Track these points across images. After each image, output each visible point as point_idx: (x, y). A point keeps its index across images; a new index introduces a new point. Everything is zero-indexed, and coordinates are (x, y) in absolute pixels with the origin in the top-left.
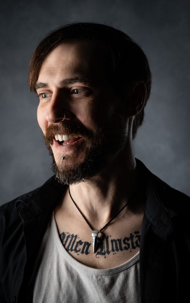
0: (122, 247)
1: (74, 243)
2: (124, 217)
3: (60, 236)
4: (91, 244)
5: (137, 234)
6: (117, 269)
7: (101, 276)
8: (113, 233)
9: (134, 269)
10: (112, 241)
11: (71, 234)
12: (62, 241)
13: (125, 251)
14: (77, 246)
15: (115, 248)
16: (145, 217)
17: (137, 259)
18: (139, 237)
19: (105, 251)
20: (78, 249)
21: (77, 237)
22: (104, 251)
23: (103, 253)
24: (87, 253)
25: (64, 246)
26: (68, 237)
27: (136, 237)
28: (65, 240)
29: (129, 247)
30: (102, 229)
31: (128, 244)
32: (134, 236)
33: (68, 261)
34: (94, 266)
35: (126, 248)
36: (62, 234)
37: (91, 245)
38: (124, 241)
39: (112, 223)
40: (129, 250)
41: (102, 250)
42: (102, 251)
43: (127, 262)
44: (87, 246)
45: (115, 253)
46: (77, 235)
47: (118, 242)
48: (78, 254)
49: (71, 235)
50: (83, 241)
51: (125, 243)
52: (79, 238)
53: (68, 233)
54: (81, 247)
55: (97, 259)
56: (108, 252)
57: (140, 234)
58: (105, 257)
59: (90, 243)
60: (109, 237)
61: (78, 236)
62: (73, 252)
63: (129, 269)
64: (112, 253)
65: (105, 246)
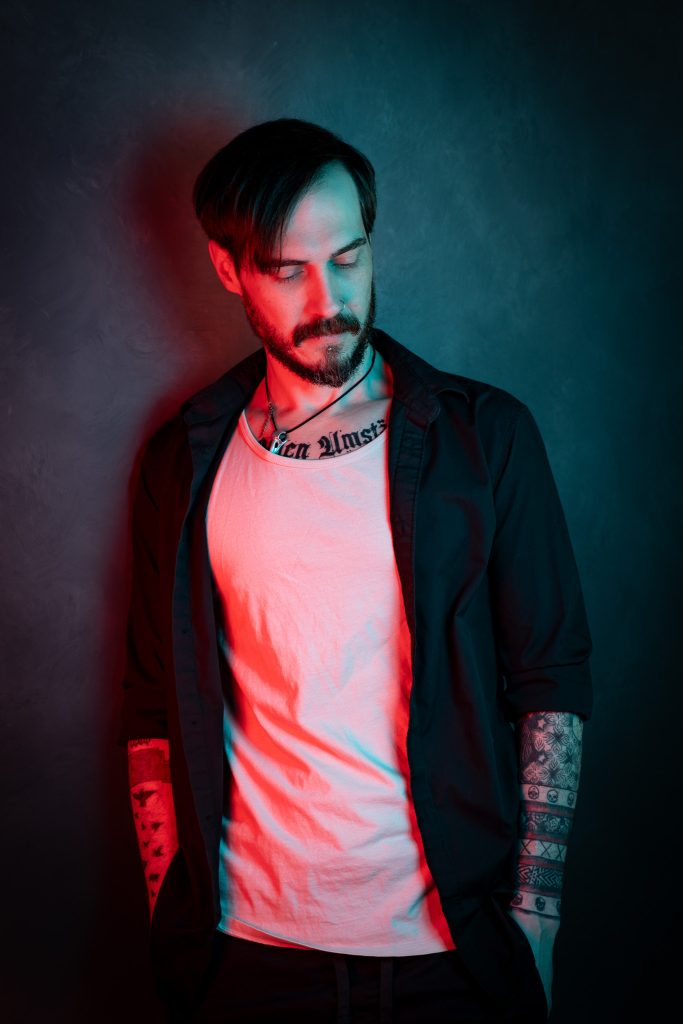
0: (359, 442)
4: (310, 445)
5: (382, 424)
8: (345, 427)
10: (344, 437)
13: (365, 445)
14: (287, 450)
15: (348, 444)
18: (384, 426)
19: (333, 451)
20: (289, 454)
22: (331, 450)
23: (331, 453)
24: (304, 457)
27: (380, 427)
29: (370, 440)
31: (370, 438)
32: (376, 425)
35: (366, 442)
38: (363, 434)
41: (329, 450)
44: (303, 449)
45: (350, 451)
47: (352, 437)
50: (296, 443)
51: (363, 436)
52: (289, 440)
54: (295, 451)
56: (339, 451)
57: (385, 423)
58: (335, 458)
59: (308, 444)
60: (339, 432)
64: (345, 451)
65: (334, 443)
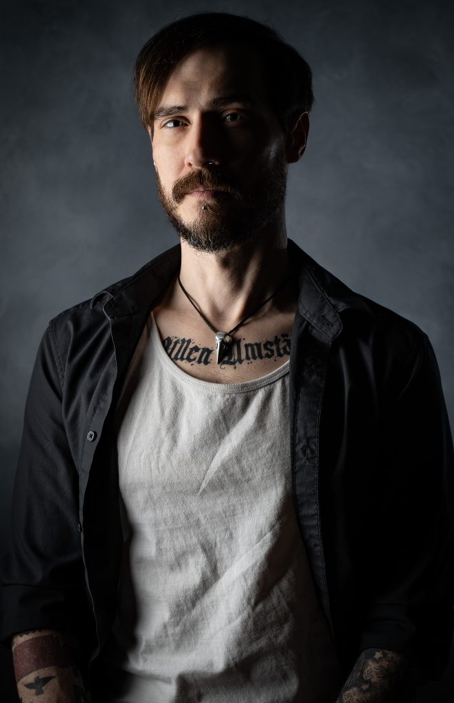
0: (261, 354)
1: (185, 350)
2: (265, 316)
3: (163, 342)
4: (213, 350)
6: (255, 383)
7: (229, 394)
8: (248, 336)
9: (281, 385)
10: (246, 346)
11: (182, 338)
12: (166, 349)
13: (267, 360)
14: (190, 354)
15: (250, 355)
17: (285, 371)
18: (288, 341)
19: (234, 360)
20: (192, 357)
21: (190, 342)
23: (231, 362)
24: (206, 362)
25: (169, 355)
26: (176, 343)
27: (283, 342)
28: (171, 346)
29: (273, 355)
30: (231, 332)
31: (272, 351)
32: (280, 339)
34: (217, 381)
35: (268, 356)
36: (167, 338)
37: (213, 352)
38: (265, 345)
40: (272, 359)
41: (230, 358)
43: (270, 374)
44: (206, 353)
45: (251, 363)
46: (190, 340)
47: (255, 347)
48: (193, 365)
49: (180, 340)
50: (199, 347)
51: (266, 348)
52: (193, 343)
53: (176, 338)
54: (197, 355)
55: (221, 371)
56: (240, 361)
58: (235, 368)
59: (211, 349)
60: (242, 340)
61: (192, 340)
62: (185, 361)
63: (273, 385)
64: (245, 362)
65: (236, 352)
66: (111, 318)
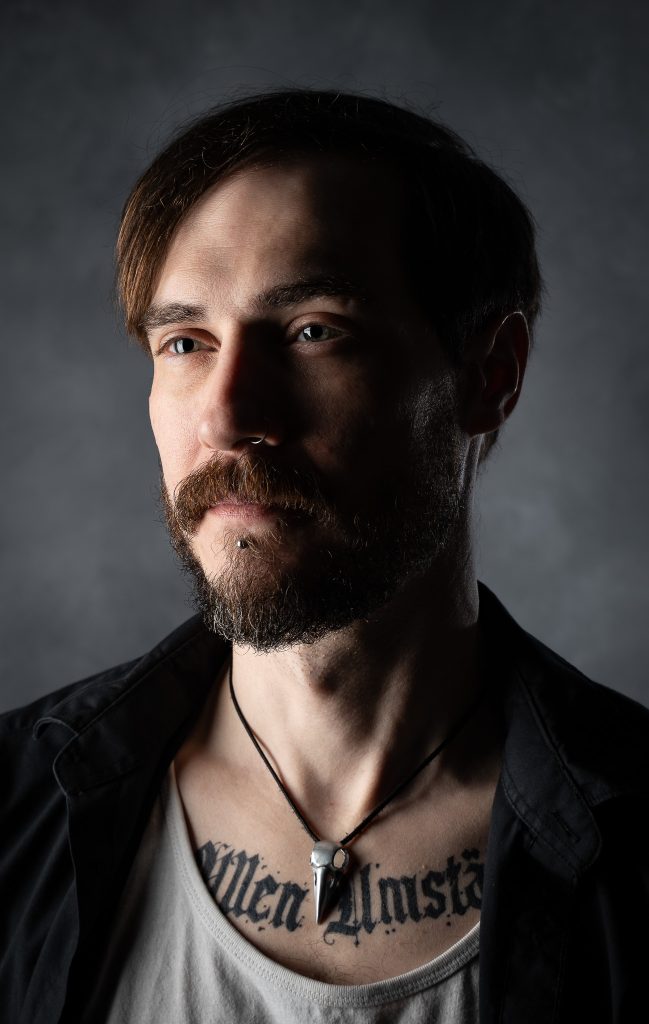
0: (417, 909)
1: (246, 884)
3: (197, 854)
4: (308, 891)
5: (473, 861)
6: (401, 984)
7: (340, 1008)
8: (387, 855)
9: (461, 988)
10: (383, 884)
11: (238, 851)
12: (204, 875)
13: (427, 923)
14: (256, 898)
15: (392, 912)
16: (500, 799)
17: (470, 950)
18: (478, 870)
19: (355, 922)
20: (260, 909)
21: (258, 862)
22: (352, 919)
23: (349, 928)
24: (293, 925)
25: (212, 892)
26: (227, 860)
27: (467, 872)
28: (215, 871)
29: (442, 909)
30: (349, 838)
31: (441, 898)
32: (459, 865)
33: (225, 948)
34: (317, 974)
35: (433, 913)
36: (205, 847)
37: (308, 896)
38: (426, 883)
39: (385, 818)
40: (443, 918)
41: (345, 917)
42: (347, 919)
43: (435, 960)
44: (291, 900)
45: (394, 930)
46: (256, 857)
47: (403, 889)
48: (261, 929)
49: (236, 853)
50: (279, 879)
51: (427, 891)
52: (264, 867)
53: (226, 846)
54: (270, 901)
55: (327, 950)
56: (370, 927)
57: (483, 860)
58: (357, 943)
59: (303, 888)
60: (373, 867)
61: (260, 858)
62: (245, 917)
63: (441, 988)
64: (381, 928)
65: (359, 901)
66: (69, 793)
